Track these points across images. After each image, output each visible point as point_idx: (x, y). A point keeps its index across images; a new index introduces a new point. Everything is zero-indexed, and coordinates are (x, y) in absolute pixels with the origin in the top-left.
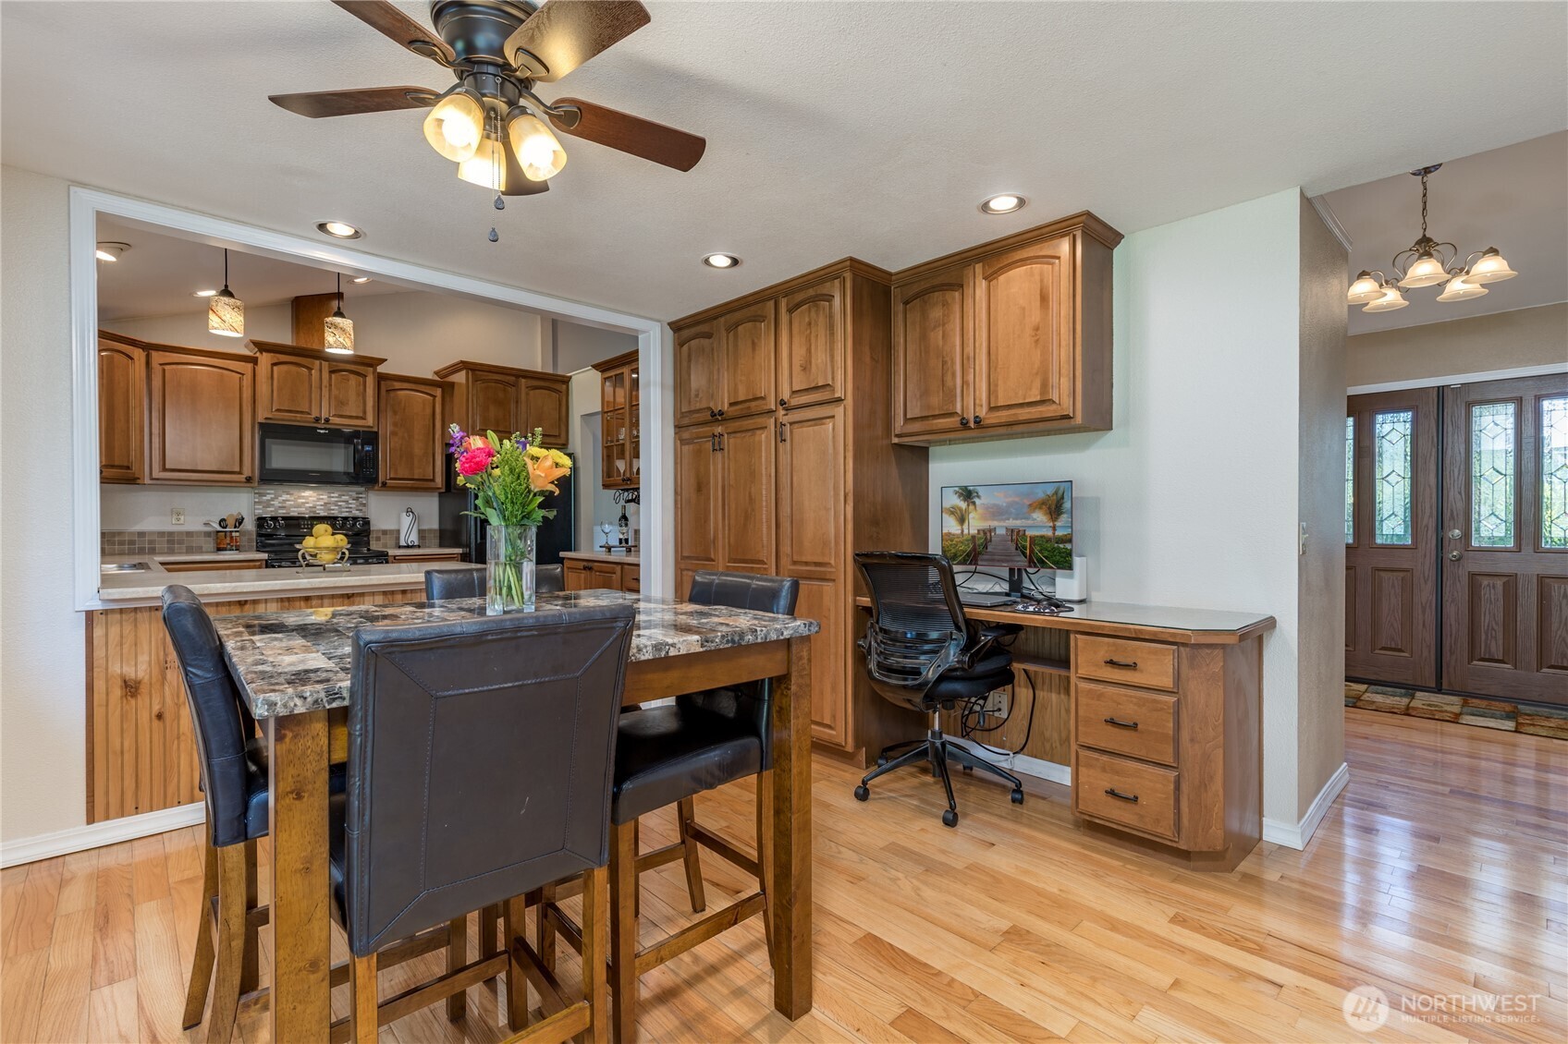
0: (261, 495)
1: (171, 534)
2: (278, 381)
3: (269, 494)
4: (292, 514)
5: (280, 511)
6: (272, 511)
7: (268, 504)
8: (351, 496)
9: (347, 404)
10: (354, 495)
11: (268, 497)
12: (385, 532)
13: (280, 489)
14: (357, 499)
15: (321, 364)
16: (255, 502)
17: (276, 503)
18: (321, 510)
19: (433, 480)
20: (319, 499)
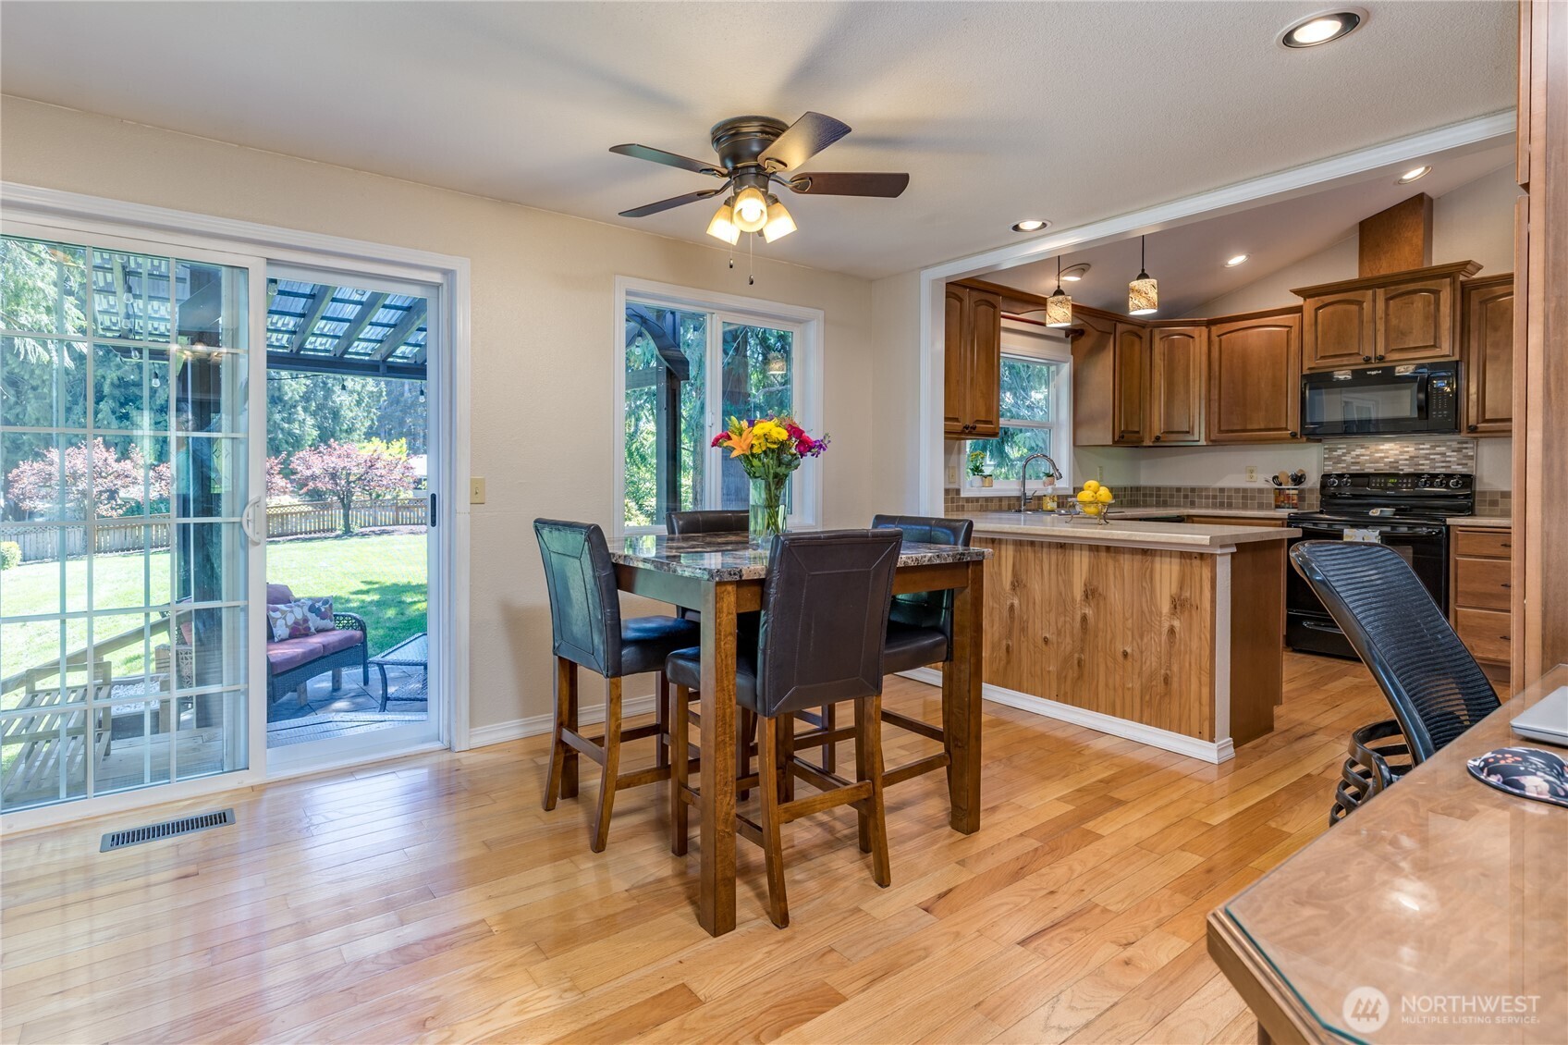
0: (1331, 450)
1: (1245, 490)
2: (1322, 325)
3: (1340, 448)
4: (1367, 471)
5: (1352, 468)
6: (1343, 468)
7: (1339, 460)
8: (1449, 447)
9: (1411, 333)
10: (1455, 445)
11: (1340, 452)
13: (1353, 441)
14: (1459, 450)
15: (1375, 293)
16: (1325, 458)
17: (1348, 458)
18: (1405, 465)
20: (1402, 453)
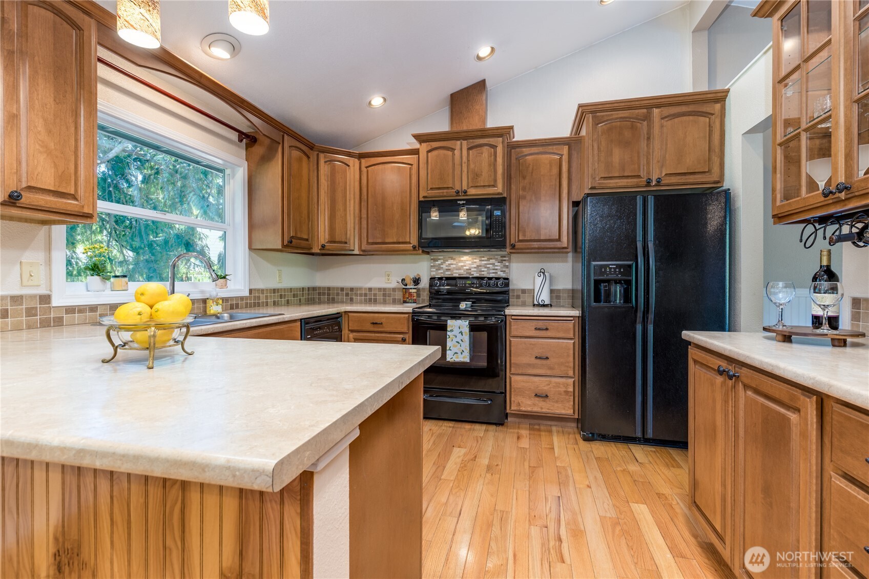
0: (435, 260)
1: (385, 289)
2: (431, 165)
3: (440, 259)
4: (455, 275)
5: (447, 273)
6: (441, 273)
7: (439, 268)
8: (496, 259)
9: (482, 175)
10: (499, 258)
11: (439, 262)
12: (524, 291)
13: (447, 254)
14: (501, 261)
15: (461, 143)
16: (431, 266)
17: (444, 266)
18: (474, 271)
19: (559, 240)
20: (473, 263)
